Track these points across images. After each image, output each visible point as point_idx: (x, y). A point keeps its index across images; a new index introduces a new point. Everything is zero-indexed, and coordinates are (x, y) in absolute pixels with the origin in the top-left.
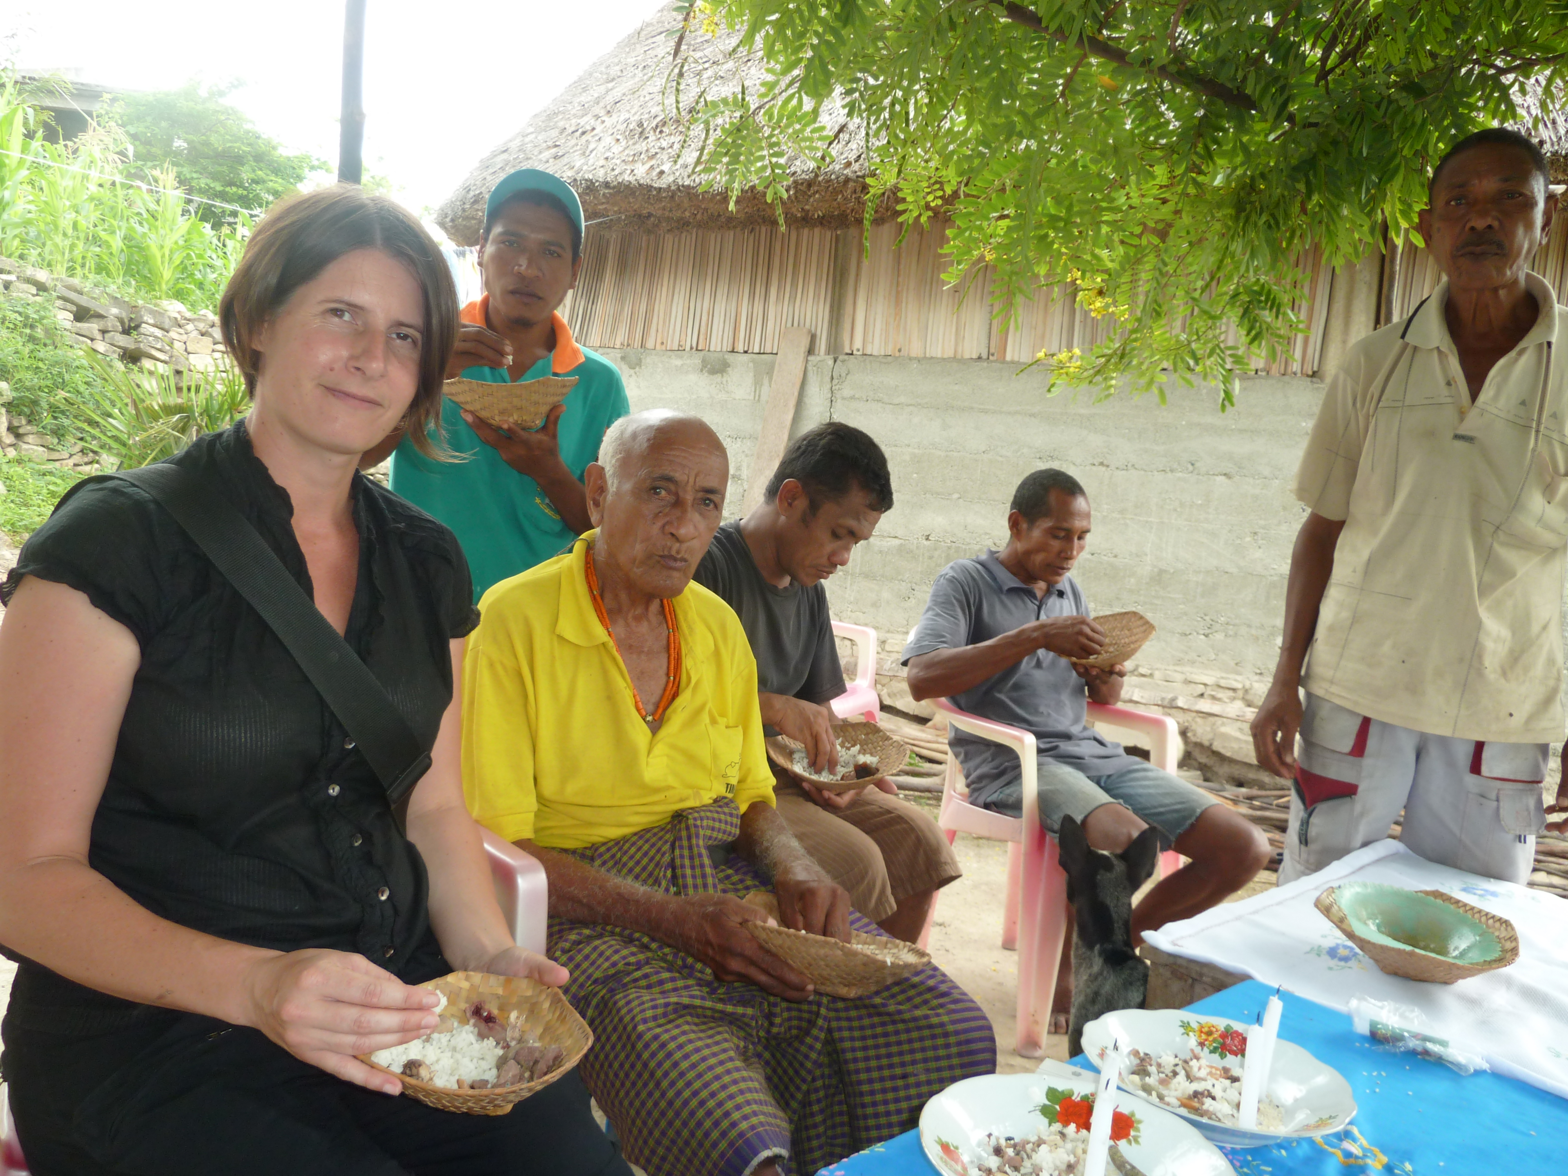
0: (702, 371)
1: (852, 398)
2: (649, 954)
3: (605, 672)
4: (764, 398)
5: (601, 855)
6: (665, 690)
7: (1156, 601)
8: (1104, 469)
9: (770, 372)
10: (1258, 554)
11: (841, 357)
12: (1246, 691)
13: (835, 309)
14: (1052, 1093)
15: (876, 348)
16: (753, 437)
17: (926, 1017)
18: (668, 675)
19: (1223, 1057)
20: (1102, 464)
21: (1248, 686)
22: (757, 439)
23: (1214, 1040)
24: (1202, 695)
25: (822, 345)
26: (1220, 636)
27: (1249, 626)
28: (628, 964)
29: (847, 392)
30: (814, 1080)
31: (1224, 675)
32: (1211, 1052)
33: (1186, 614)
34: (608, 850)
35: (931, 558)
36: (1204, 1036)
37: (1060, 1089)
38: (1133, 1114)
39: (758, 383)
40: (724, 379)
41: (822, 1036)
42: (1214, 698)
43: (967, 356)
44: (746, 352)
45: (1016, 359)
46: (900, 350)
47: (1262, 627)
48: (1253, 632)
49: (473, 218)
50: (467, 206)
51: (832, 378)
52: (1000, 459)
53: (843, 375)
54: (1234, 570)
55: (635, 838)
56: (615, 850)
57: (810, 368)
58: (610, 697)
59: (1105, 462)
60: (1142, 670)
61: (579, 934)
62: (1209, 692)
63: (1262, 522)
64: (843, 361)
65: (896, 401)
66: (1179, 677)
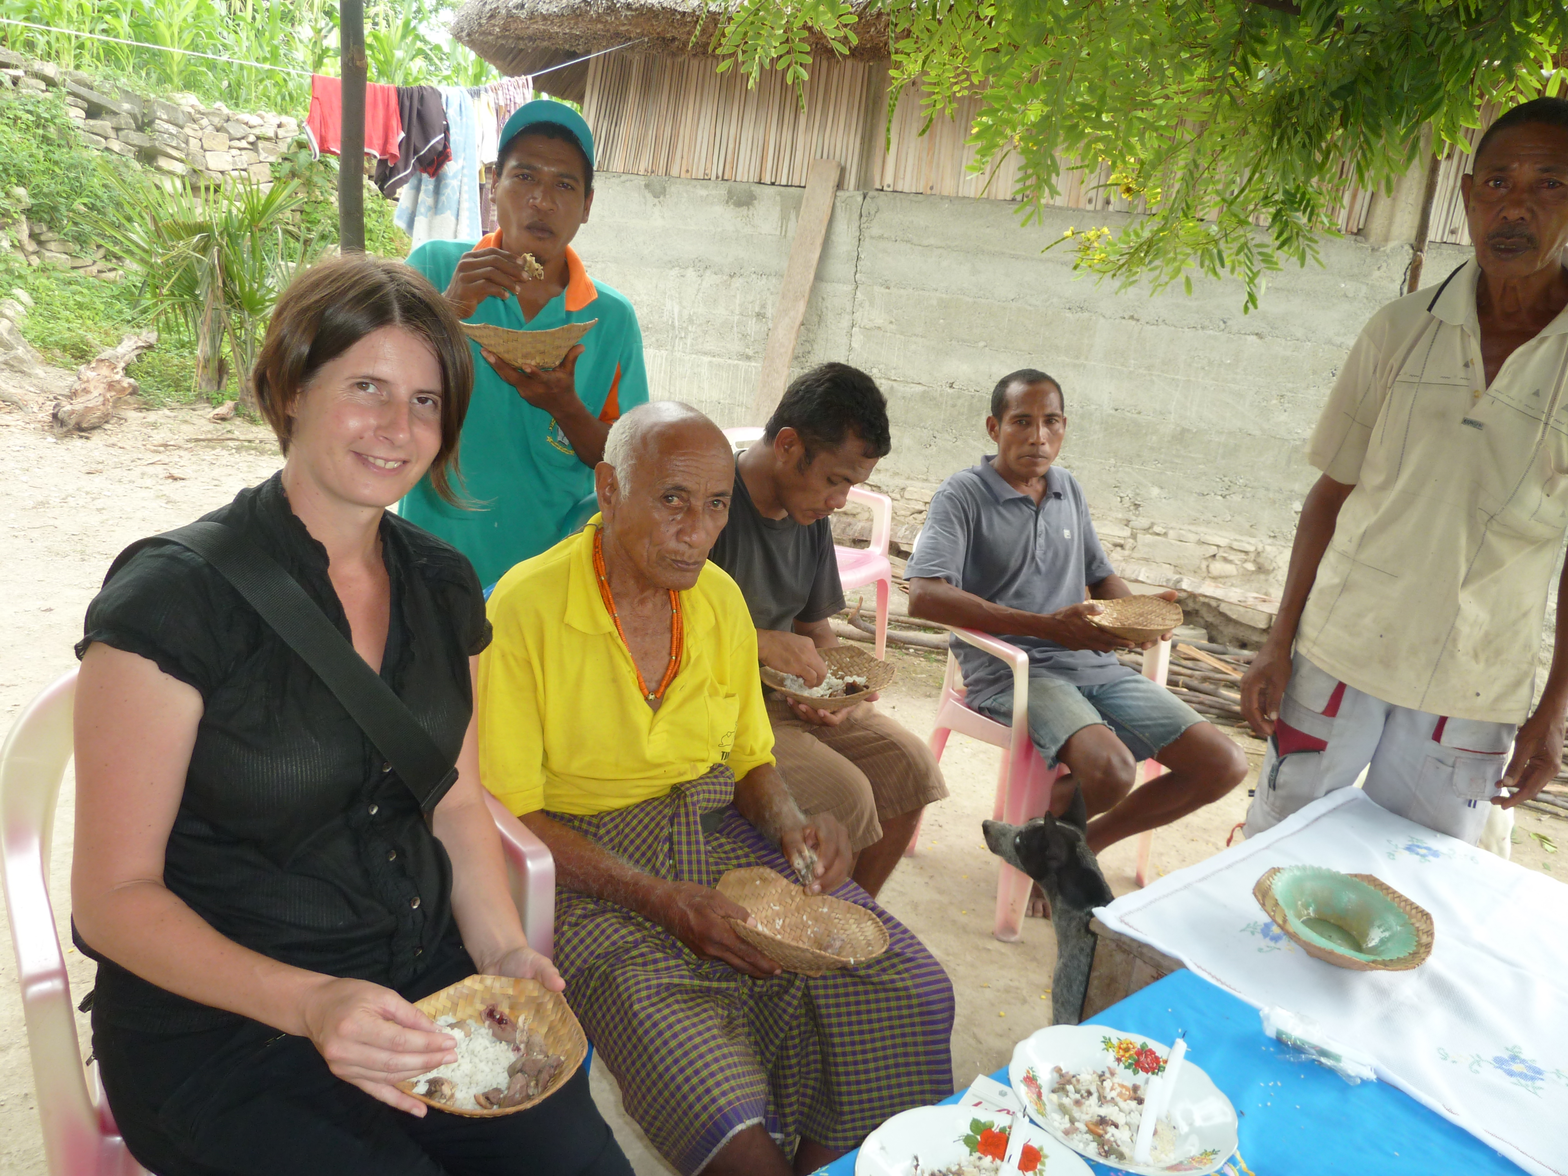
0: (727, 202)
1: (881, 237)
2: (646, 933)
3: (611, 658)
4: (790, 234)
5: (605, 825)
6: (667, 669)
7: (1176, 460)
8: (1134, 323)
9: (797, 207)
10: (1283, 417)
11: (871, 194)
12: (1258, 554)
13: (867, 140)
14: (976, 1125)
15: (907, 185)
16: (778, 275)
17: (892, 981)
18: (670, 654)
19: (1135, 1072)
20: (1132, 317)
21: (1260, 549)
22: (782, 276)
23: (1130, 1057)
24: (1214, 556)
25: (851, 180)
26: (1237, 498)
27: (1267, 489)
28: (627, 942)
29: (875, 231)
30: (791, 1029)
31: (1238, 537)
32: (1126, 1068)
33: (1205, 474)
34: (613, 820)
35: (954, 406)
36: (1122, 1053)
37: (983, 1121)
38: (1041, 1149)
39: (784, 218)
40: (750, 213)
41: (799, 994)
42: (1225, 560)
43: (1000, 197)
44: (773, 184)
46: (932, 188)
47: (1280, 491)
48: (1271, 495)
49: (490, 34)
50: (484, 21)
51: (861, 216)
52: (1029, 308)
53: (873, 212)
54: (1257, 433)
55: (636, 811)
56: (618, 820)
57: (838, 204)
58: (615, 680)
59: (1136, 316)
60: (1157, 529)
61: (584, 909)
62: (1221, 553)
63: (1290, 385)
64: (873, 198)
65: (926, 243)
66: (1192, 537)
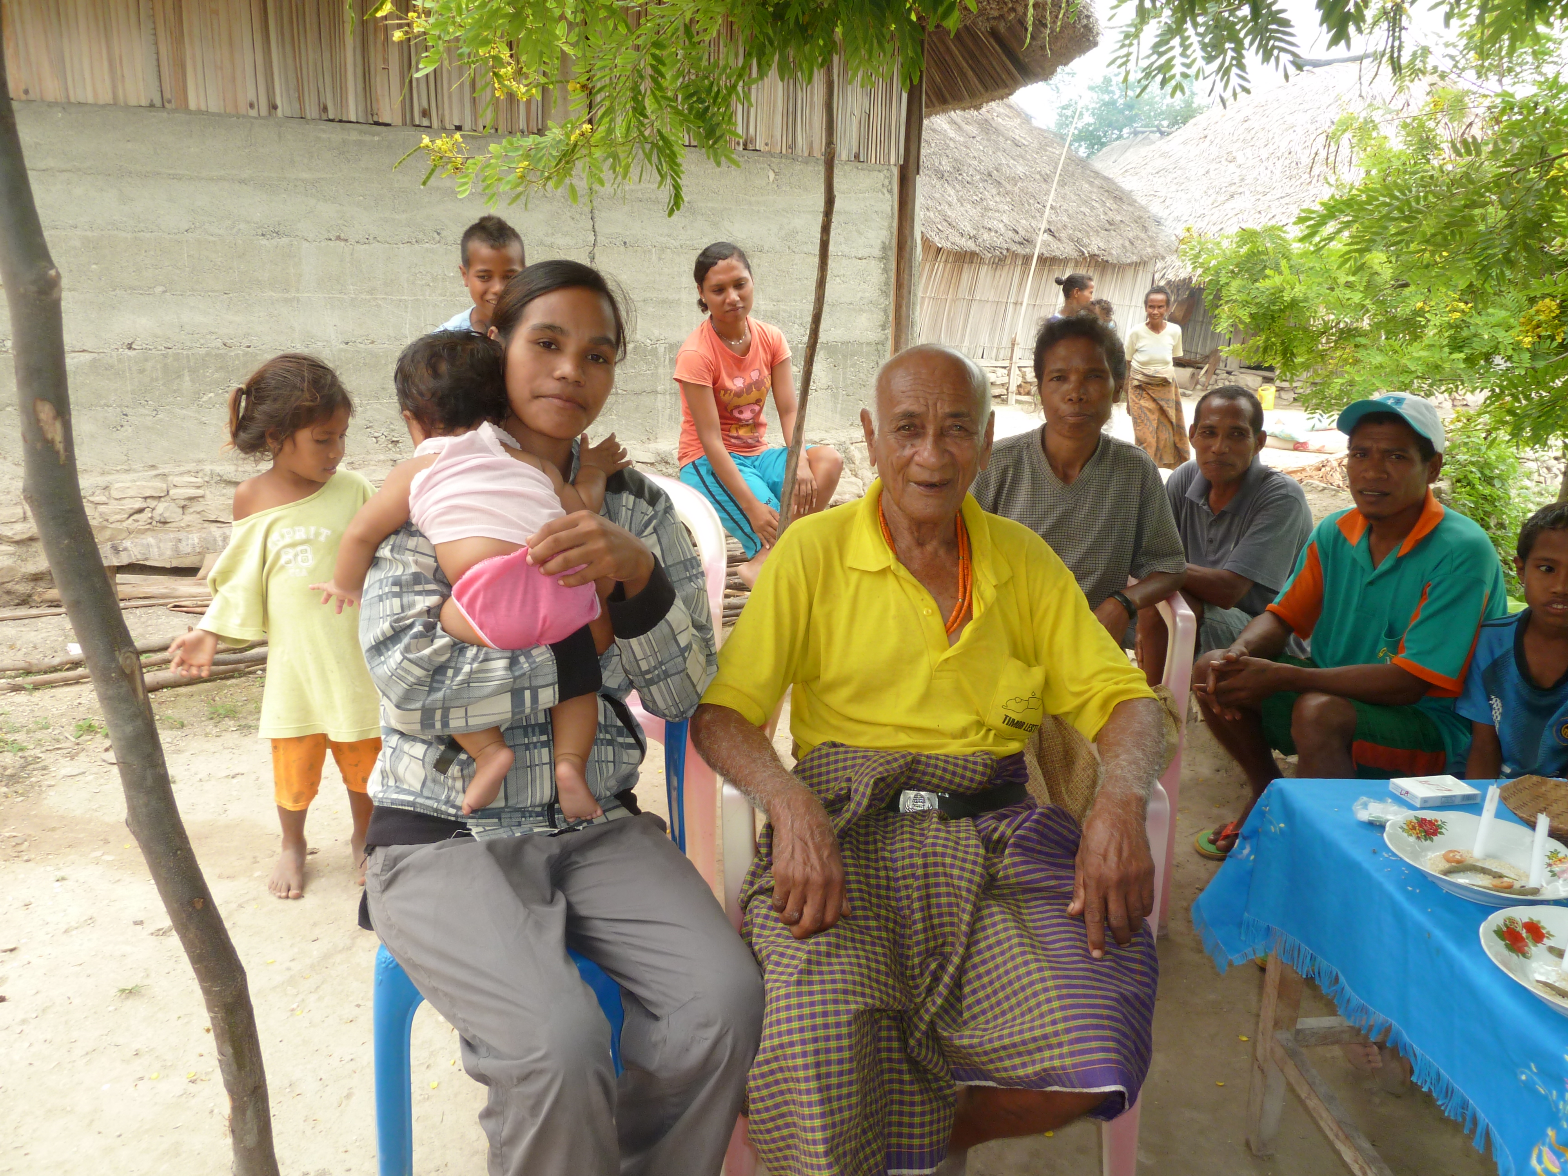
8: (343, 244)
20: (338, 238)
43: (133, 102)
45: (203, 108)
52: (211, 238)
